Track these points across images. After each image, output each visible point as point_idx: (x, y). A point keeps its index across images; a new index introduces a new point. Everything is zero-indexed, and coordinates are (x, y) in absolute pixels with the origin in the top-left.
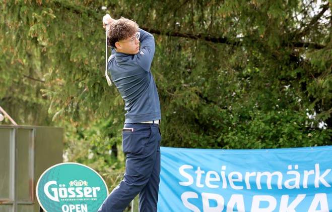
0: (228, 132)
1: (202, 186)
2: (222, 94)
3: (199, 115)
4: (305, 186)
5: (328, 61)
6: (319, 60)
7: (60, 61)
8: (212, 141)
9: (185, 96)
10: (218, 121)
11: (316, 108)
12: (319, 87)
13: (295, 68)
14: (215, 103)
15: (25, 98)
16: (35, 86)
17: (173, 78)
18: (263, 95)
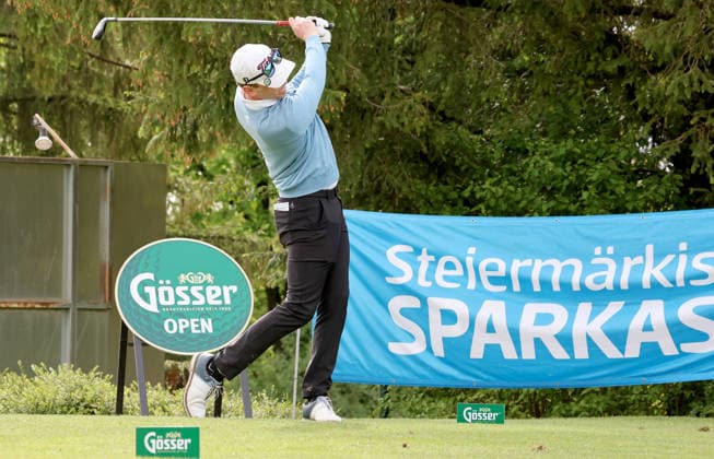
0: (482, 178)
1: (429, 284)
2: (474, 105)
3: (427, 145)
4: (624, 285)
5: (678, 44)
6: (661, 42)
7: (161, 41)
8: (454, 195)
9: (402, 109)
10: (465, 157)
11: (654, 133)
12: (659, 93)
13: (615, 56)
14: (460, 123)
15: (92, 98)
16: (112, 75)
17: (379, 74)
18: (551, 109)
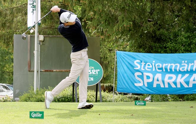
4: (189, 70)
8: (162, 46)
9: (147, 26)
10: (164, 37)
